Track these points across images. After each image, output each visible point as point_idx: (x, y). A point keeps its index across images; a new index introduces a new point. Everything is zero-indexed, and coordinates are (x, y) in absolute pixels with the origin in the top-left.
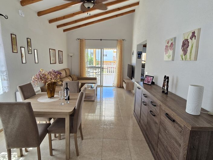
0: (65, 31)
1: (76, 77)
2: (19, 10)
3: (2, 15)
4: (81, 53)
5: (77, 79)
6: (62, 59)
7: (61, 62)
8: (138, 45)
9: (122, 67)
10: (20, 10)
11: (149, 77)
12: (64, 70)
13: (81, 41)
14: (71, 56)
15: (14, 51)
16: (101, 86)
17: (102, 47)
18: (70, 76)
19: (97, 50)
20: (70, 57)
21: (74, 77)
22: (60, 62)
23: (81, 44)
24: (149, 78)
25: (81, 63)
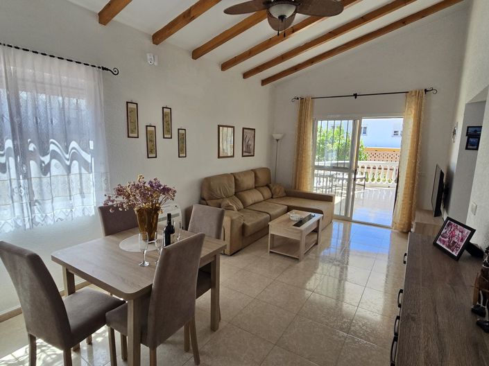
0: (264, 82)
1: (283, 189)
2: (148, 55)
3: (107, 70)
4: (299, 133)
5: (285, 194)
6: (252, 147)
7: (247, 154)
8: (468, 105)
9: (417, 172)
10: (149, 53)
11: (459, 226)
12: (254, 171)
13: (303, 102)
14: (277, 140)
15: (131, 135)
16: (347, 219)
17: (355, 116)
18: (267, 186)
19: (344, 122)
20: (274, 142)
21: (278, 190)
22: (244, 154)
23: (301, 111)
24: (457, 232)
25: (298, 155)
